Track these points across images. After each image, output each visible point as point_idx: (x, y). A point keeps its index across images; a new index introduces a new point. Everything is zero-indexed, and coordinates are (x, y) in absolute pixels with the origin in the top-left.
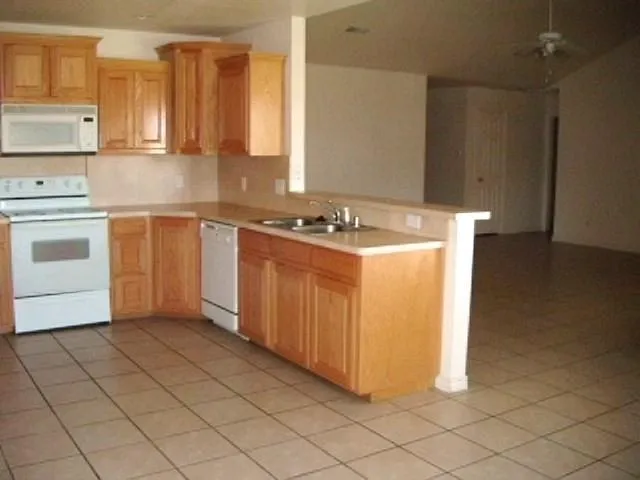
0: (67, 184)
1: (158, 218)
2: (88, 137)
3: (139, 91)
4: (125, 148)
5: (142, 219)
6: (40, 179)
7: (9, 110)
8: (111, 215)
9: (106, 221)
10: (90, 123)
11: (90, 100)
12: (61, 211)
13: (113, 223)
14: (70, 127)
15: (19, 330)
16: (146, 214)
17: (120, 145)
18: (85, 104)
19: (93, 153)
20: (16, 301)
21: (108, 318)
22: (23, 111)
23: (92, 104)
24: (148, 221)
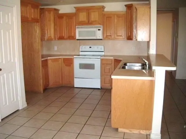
0: (98, 48)
1: (115, 59)
2: (99, 35)
3: (116, 21)
4: (111, 38)
5: (112, 60)
6: (90, 46)
7: (78, 28)
8: (102, 58)
9: (100, 59)
10: (99, 31)
11: (100, 24)
12: (93, 55)
13: (102, 60)
14: (95, 32)
15: (75, 86)
16: (112, 58)
17: (109, 37)
18: (99, 25)
19: (101, 39)
20: (75, 79)
21: (100, 87)
22: (82, 28)
23: (100, 25)
24: (113, 60)
